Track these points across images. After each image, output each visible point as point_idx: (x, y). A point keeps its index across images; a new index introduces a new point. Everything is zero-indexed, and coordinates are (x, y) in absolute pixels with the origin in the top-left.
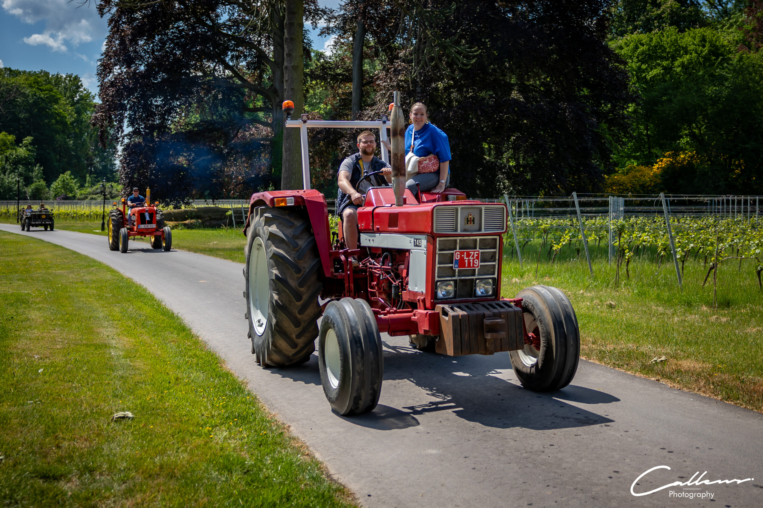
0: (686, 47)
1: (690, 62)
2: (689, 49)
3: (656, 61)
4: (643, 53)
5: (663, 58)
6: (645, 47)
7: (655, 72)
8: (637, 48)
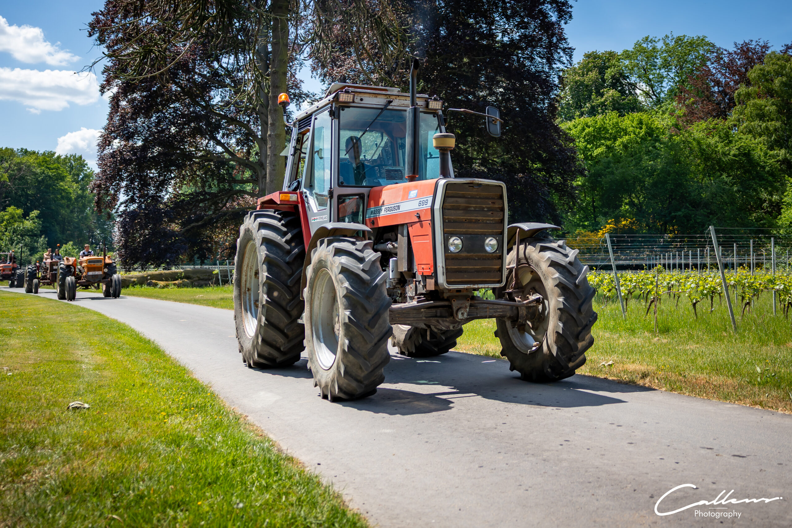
0: (626, 129)
1: (630, 141)
2: (628, 130)
3: (600, 140)
4: (589, 134)
5: (605, 139)
6: (591, 129)
7: (600, 150)
8: (584, 129)
